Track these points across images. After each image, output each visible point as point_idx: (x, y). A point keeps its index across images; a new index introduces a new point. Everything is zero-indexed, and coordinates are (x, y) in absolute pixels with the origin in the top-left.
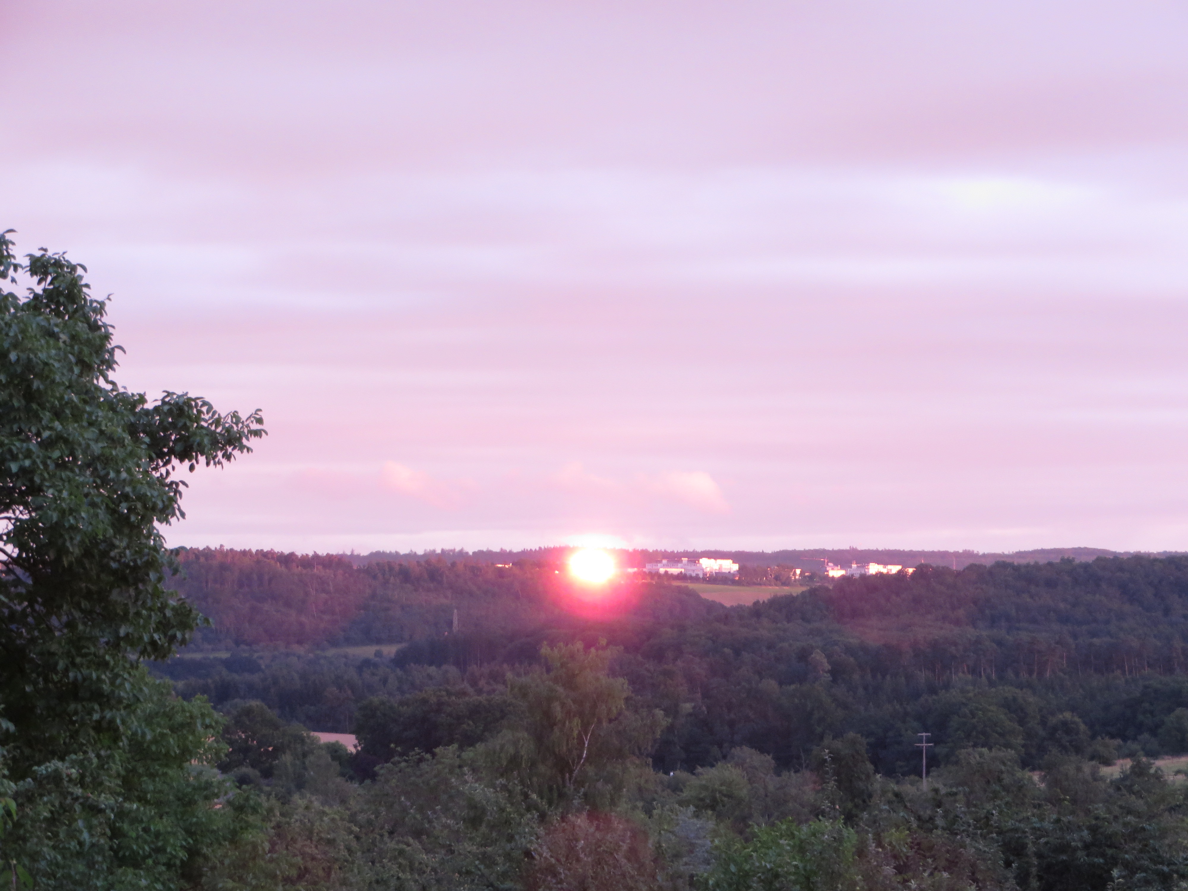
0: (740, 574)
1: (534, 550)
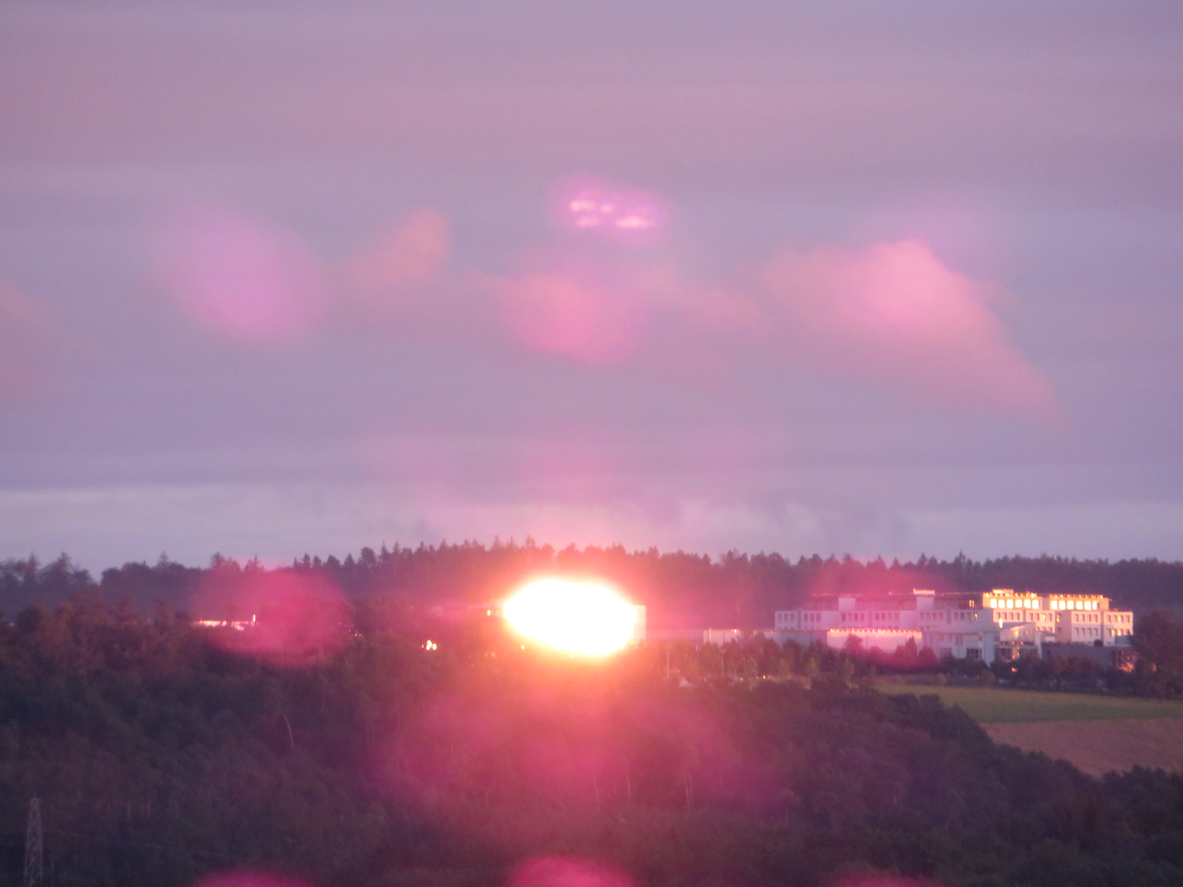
0: (1139, 649)
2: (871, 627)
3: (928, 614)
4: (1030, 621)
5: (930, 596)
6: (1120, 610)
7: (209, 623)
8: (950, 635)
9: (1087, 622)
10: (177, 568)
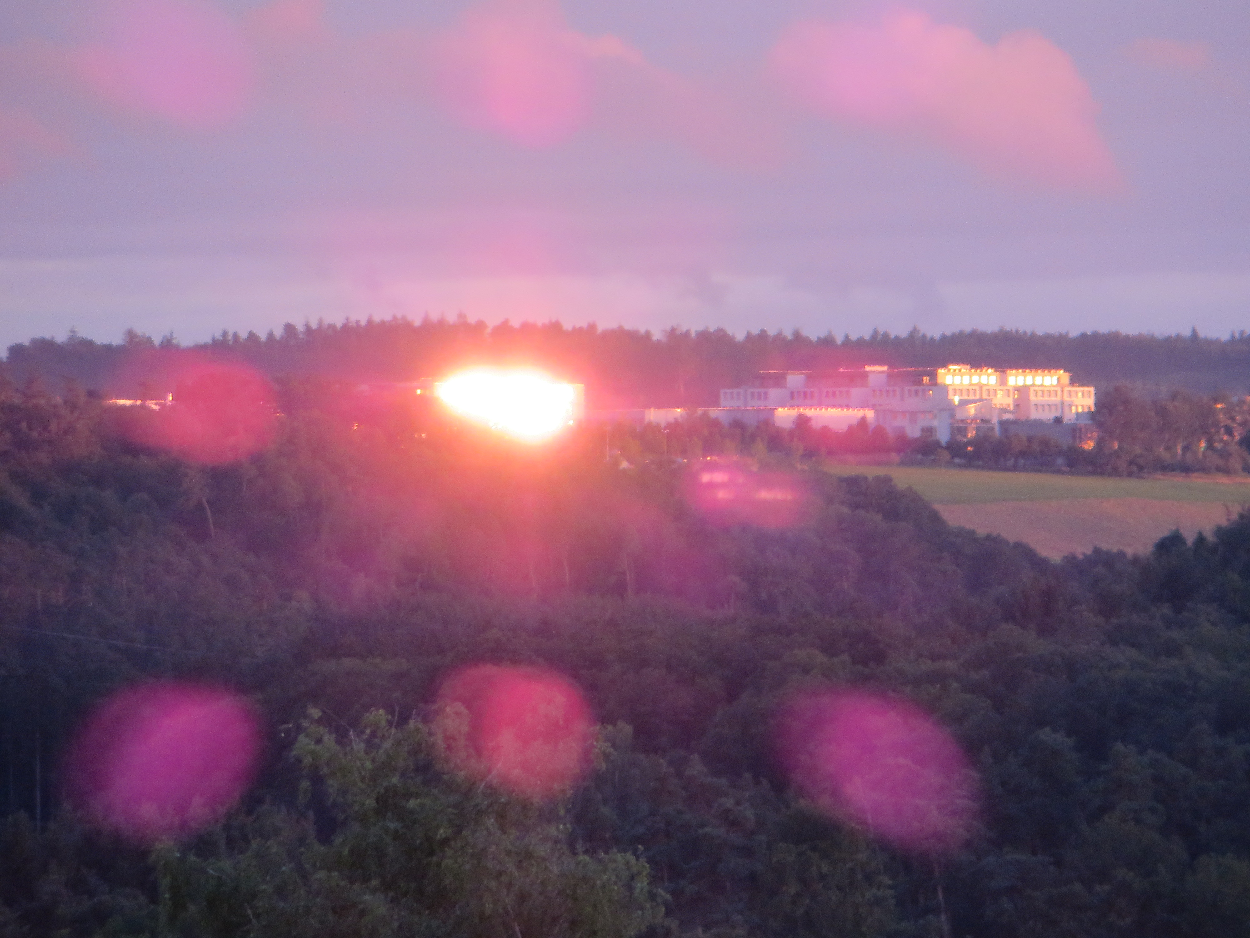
0: (1101, 425)
1: (263, 336)
2: (820, 405)
3: (880, 391)
4: (987, 397)
5: (883, 372)
6: (1081, 386)
7: (122, 402)
8: (903, 413)
9: (1046, 398)
10: (88, 344)
